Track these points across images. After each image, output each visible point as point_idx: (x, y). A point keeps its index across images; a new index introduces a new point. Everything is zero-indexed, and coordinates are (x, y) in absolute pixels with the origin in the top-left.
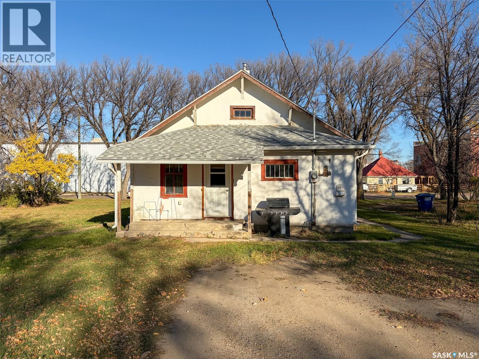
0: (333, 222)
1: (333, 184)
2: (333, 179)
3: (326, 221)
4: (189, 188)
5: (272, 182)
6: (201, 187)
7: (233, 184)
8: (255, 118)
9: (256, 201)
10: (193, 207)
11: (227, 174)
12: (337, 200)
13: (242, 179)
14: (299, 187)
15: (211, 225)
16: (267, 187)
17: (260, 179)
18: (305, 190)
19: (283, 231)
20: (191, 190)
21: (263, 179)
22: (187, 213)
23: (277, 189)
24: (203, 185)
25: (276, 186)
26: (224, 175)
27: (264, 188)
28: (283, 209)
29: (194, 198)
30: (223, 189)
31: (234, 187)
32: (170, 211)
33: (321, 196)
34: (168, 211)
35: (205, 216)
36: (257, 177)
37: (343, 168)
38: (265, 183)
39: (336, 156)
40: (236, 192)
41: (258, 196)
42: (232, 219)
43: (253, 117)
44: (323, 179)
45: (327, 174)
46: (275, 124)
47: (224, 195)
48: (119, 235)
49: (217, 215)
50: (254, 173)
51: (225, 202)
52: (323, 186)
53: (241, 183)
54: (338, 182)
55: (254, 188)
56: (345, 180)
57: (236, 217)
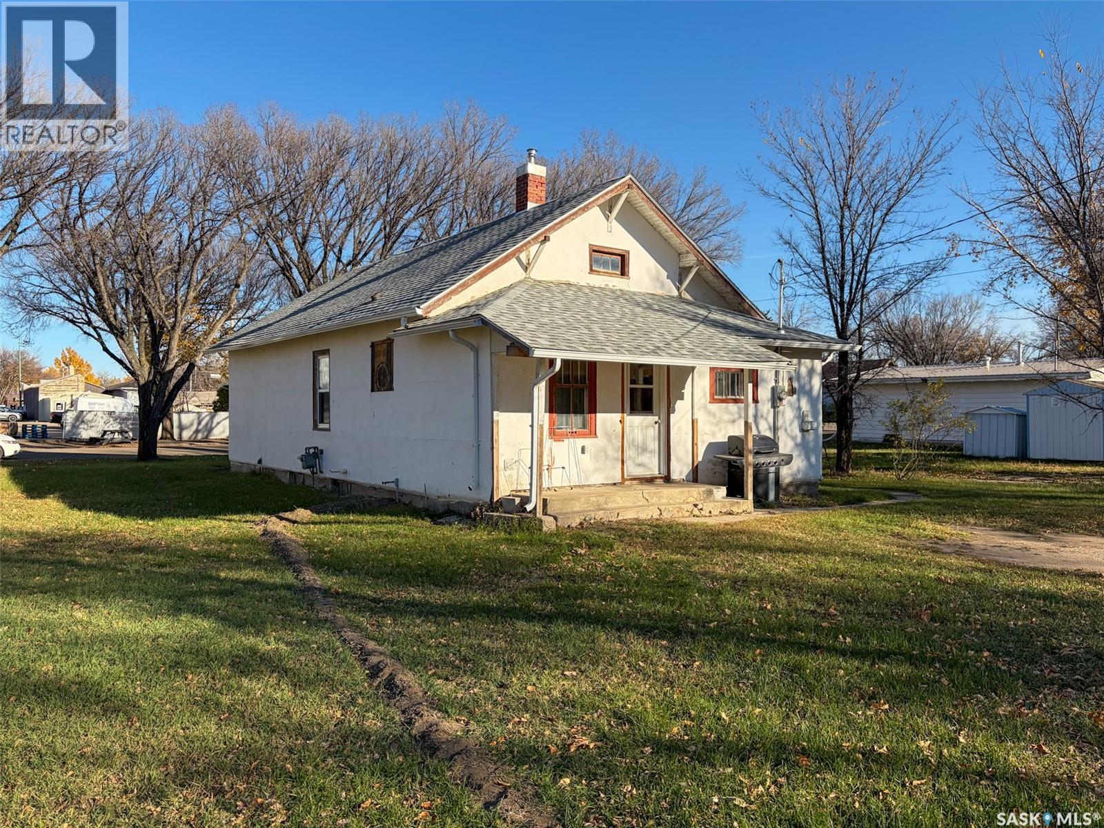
0: (800, 476)
1: (799, 408)
2: (799, 400)
3: (792, 475)
4: (600, 417)
5: (724, 405)
6: (619, 415)
7: (670, 410)
8: (630, 275)
9: (703, 442)
10: (606, 456)
11: (658, 387)
12: (803, 438)
13: (682, 398)
14: (759, 415)
15: (682, 492)
16: (718, 414)
17: (708, 400)
18: (766, 419)
19: (772, 496)
20: (604, 422)
21: (713, 401)
22: (597, 470)
23: (731, 417)
24: (623, 412)
25: (730, 413)
26: (652, 389)
27: (714, 415)
28: (770, 455)
29: (609, 437)
30: (651, 419)
31: (672, 415)
32: (567, 468)
33: (786, 430)
34: (563, 468)
35: (625, 477)
36: (705, 395)
37: (810, 382)
38: (715, 407)
39: (803, 360)
40: (674, 425)
41: (706, 434)
42: (667, 479)
43: (624, 273)
44: (787, 399)
45: (792, 391)
46: (660, 292)
47: (653, 432)
48: (549, 524)
49: (640, 472)
50: (699, 386)
51: (653, 445)
52: (787, 412)
53: (681, 407)
54: (805, 405)
55: (699, 415)
56: (813, 402)
57: (675, 475)
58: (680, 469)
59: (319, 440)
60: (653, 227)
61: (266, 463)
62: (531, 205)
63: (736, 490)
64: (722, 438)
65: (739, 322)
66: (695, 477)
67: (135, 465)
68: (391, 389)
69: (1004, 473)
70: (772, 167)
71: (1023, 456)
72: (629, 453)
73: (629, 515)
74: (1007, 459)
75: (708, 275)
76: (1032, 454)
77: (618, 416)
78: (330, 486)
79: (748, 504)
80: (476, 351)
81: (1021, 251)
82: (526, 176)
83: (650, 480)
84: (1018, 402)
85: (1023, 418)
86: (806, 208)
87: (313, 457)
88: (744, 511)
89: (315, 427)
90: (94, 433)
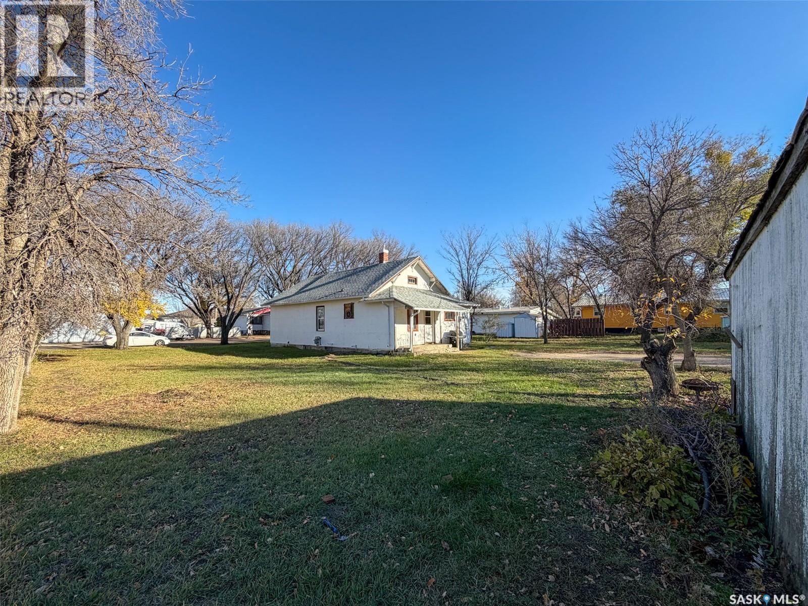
0: (467, 341)
2: (465, 320)
4: (419, 326)
5: (449, 322)
7: (435, 323)
8: (418, 284)
9: (444, 332)
10: (421, 337)
11: (432, 317)
12: (466, 331)
13: (438, 320)
15: (438, 346)
22: (419, 340)
25: (450, 324)
26: (430, 318)
27: (446, 325)
28: (460, 336)
29: (421, 331)
30: (430, 326)
31: (435, 325)
33: (462, 328)
35: (425, 342)
36: (443, 319)
38: (446, 322)
40: (436, 328)
41: (444, 330)
42: (435, 343)
43: (416, 283)
44: (463, 320)
45: (463, 318)
46: (426, 289)
47: (431, 329)
48: (415, 355)
49: (428, 341)
50: (442, 316)
51: (431, 333)
52: (462, 324)
53: (438, 322)
54: (466, 322)
55: (442, 325)
56: (468, 320)
57: (437, 342)
58: (438, 340)
59: (319, 334)
60: (423, 270)
61: (290, 343)
62: (384, 262)
63: (455, 346)
64: (448, 331)
65: (448, 298)
66: (441, 342)
67: (220, 346)
68: (352, 317)
69: (511, 341)
70: (445, 249)
71: (514, 337)
72: (426, 335)
73: (432, 352)
74: (511, 338)
75: (438, 284)
76: (516, 336)
77: (423, 325)
78: (324, 349)
79: (458, 349)
80: (388, 307)
81: (507, 272)
82: (383, 253)
83: (431, 343)
84: (511, 320)
85: (513, 325)
86: (457, 263)
87: (318, 340)
88: (457, 351)
89: (317, 330)
90: (177, 336)
